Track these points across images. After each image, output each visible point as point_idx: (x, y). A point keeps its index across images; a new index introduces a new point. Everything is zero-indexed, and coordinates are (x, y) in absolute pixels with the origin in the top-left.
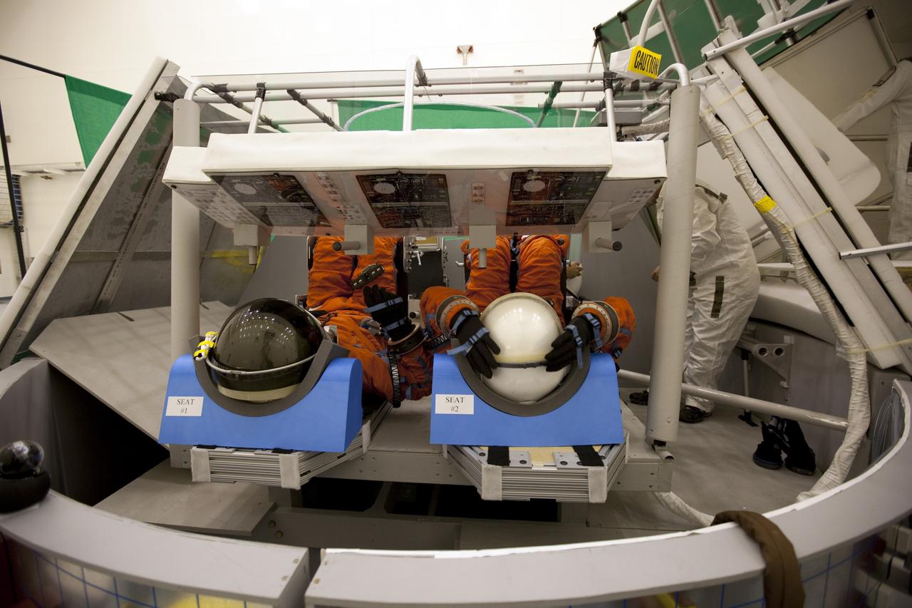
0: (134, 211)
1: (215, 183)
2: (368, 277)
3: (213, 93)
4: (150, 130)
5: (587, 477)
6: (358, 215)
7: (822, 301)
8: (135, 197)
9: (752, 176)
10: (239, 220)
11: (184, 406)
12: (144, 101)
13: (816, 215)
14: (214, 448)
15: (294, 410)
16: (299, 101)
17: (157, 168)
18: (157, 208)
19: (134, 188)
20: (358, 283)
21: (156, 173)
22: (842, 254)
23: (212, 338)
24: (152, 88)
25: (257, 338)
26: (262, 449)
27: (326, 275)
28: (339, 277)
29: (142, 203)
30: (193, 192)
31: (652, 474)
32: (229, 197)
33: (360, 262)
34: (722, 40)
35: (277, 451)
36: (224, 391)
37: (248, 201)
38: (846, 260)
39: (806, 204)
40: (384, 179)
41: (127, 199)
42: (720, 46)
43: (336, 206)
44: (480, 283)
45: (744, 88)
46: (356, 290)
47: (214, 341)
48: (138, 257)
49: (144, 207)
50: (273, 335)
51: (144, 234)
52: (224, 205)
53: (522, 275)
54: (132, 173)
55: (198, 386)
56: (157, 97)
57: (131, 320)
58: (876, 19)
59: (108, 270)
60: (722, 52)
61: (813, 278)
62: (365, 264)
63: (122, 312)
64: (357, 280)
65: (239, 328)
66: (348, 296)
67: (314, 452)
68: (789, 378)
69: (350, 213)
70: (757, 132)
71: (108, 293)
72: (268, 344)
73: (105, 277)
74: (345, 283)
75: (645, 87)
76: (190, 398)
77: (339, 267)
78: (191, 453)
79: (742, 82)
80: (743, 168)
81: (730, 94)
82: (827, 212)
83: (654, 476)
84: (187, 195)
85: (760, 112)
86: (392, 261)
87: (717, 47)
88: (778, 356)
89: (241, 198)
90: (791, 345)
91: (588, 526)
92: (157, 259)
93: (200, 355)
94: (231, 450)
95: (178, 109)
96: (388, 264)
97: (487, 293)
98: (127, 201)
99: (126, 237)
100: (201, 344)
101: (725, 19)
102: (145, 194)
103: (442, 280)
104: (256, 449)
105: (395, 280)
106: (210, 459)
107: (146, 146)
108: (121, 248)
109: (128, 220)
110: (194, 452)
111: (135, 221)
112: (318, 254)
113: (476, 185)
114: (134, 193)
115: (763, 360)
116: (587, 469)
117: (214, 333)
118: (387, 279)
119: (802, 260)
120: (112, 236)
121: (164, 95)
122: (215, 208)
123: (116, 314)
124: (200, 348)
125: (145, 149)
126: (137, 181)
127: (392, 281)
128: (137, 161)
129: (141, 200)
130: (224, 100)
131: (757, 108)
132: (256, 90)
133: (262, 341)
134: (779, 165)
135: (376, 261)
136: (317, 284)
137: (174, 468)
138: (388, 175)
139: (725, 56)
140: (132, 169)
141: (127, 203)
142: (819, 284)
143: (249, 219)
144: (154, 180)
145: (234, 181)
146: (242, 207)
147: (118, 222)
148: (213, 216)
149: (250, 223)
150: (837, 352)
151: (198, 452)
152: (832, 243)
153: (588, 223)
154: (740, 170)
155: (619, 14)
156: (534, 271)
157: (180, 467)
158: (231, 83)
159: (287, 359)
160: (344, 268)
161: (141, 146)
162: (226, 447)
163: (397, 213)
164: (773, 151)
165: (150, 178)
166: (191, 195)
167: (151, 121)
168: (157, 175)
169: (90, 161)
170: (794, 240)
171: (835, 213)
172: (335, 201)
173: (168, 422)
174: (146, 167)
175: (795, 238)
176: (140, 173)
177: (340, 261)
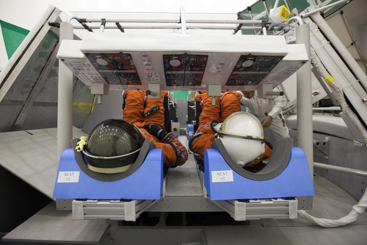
0: (35, 81)
1: (86, 58)
2: (152, 111)
3: (79, 23)
4: (45, 41)
5: (288, 206)
6: (157, 78)
7: (354, 120)
8: (35, 74)
9: (324, 67)
10: (94, 81)
11: (68, 177)
12: (43, 26)
13: (352, 84)
14: (86, 201)
15: (131, 177)
16: (120, 30)
17: (47, 61)
18: (46, 81)
19: (36, 70)
20: (147, 114)
21: (46, 63)
22: (364, 100)
23: (84, 139)
24: (47, 20)
25: (109, 140)
26: (114, 200)
27: (133, 111)
28: (138, 112)
29: (39, 77)
30: (72, 64)
31: (304, 201)
32: (92, 67)
33: (148, 105)
34: (309, 10)
35: (122, 200)
36: (91, 168)
37: (102, 69)
38: (366, 102)
39: (347, 79)
40: (177, 58)
41: (32, 75)
42: (308, 12)
43: (147, 73)
44: (209, 113)
45: (319, 30)
46: (146, 118)
47: (86, 141)
48: (36, 104)
49: (40, 80)
50: (118, 138)
51: (39, 93)
52: (88, 72)
53: (224, 110)
54: (35, 62)
55: (76, 165)
56: (50, 24)
57: (32, 134)
58: (344, 14)
59: (20, 110)
60: (309, 15)
61: (350, 110)
62: (150, 106)
63: (27, 131)
64: (147, 113)
65: (99, 135)
66: (142, 121)
67: (142, 200)
68: (329, 155)
69: (153, 77)
70: (325, 49)
71: (19, 121)
72: (115, 143)
73: (18, 113)
74: (141, 115)
75: (276, 29)
76: (72, 172)
77: (138, 107)
78: (72, 203)
79: (318, 27)
80: (319, 63)
81: (313, 33)
82: (357, 82)
83: (305, 202)
84: (69, 65)
85: (326, 40)
86: (163, 104)
87: (306, 13)
88: (324, 146)
89: (99, 67)
90: (329, 141)
91: (263, 226)
92: (45, 106)
93: (79, 149)
94: (96, 201)
95: (63, 26)
96: (161, 106)
97: (212, 117)
98: (32, 76)
99: (30, 94)
100: (79, 143)
101: (293, 9)
102: (41, 73)
103: (176, 117)
104: (110, 200)
105: (164, 113)
106: (84, 206)
107: (42, 49)
108: (27, 99)
109: (32, 85)
110: (74, 203)
111: (35, 86)
112: (128, 101)
113: (221, 62)
114: (35, 72)
115: (318, 147)
116: (288, 202)
117: (85, 137)
118: (161, 113)
119: (346, 103)
120: (23, 93)
121: (53, 23)
122: (83, 74)
123: (24, 131)
124: (78, 145)
125: (42, 51)
126: (37, 66)
127: (163, 114)
128: (37, 56)
129: (38, 76)
130: (84, 27)
131: (325, 38)
132: (101, 22)
133: (112, 141)
134: (335, 62)
135: (156, 104)
136: (128, 116)
137: (59, 211)
138: (179, 55)
139: (310, 16)
140: (35, 60)
141: (31, 77)
142: (353, 113)
143: (100, 80)
144: (45, 67)
145: (97, 57)
146: (97, 73)
147: (26, 86)
148: (81, 78)
149: (100, 82)
150: (354, 143)
151: (77, 203)
152: (359, 95)
153: (263, 84)
154: (318, 65)
155: (248, 8)
156: (229, 108)
157: (62, 210)
158: (88, 18)
159: (126, 151)
160: (141, 108)
161: (40, 49)
162: (93, 200)
163: (177, 77)
164: (332, 56)
165: (44, 66)
166: (71, 65)
167: (45, 37)
168: (47, 64)
169: (11, 57)
170: (342, 94)
171: (360, 82)
172: (148, 70)
173: (59, 186)
174: (42, 60)
175: (343, 93)
176: (39, 62)
177: (139, 105)
